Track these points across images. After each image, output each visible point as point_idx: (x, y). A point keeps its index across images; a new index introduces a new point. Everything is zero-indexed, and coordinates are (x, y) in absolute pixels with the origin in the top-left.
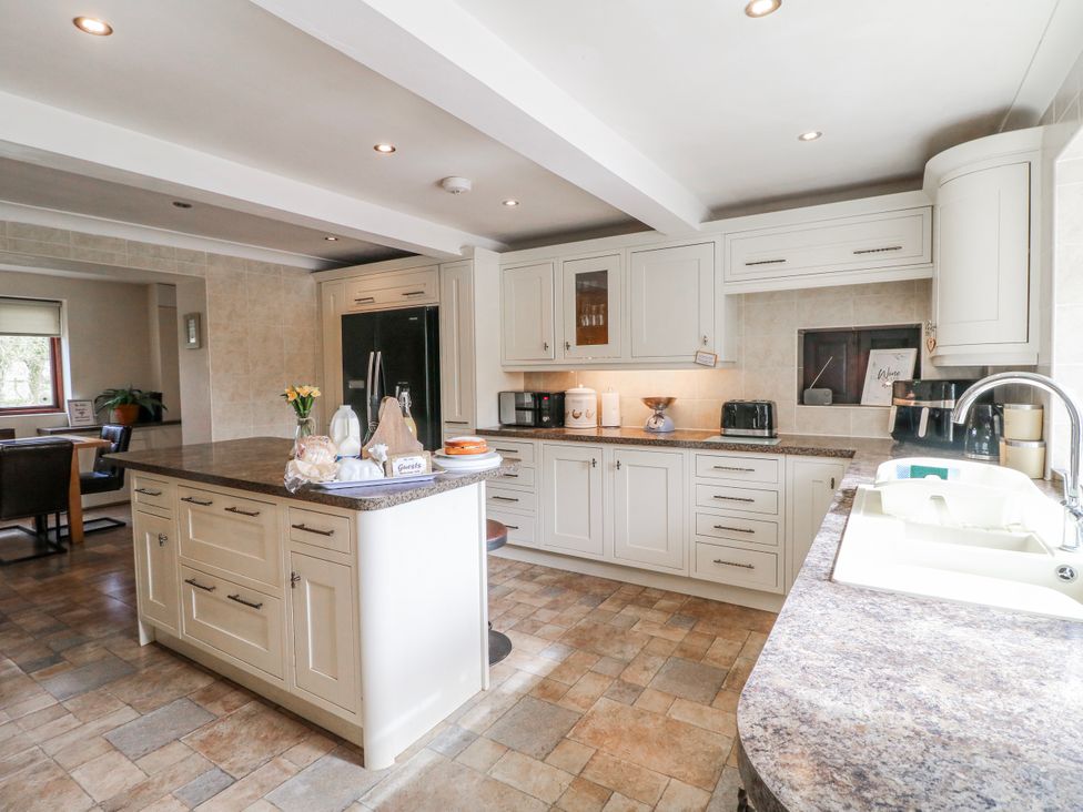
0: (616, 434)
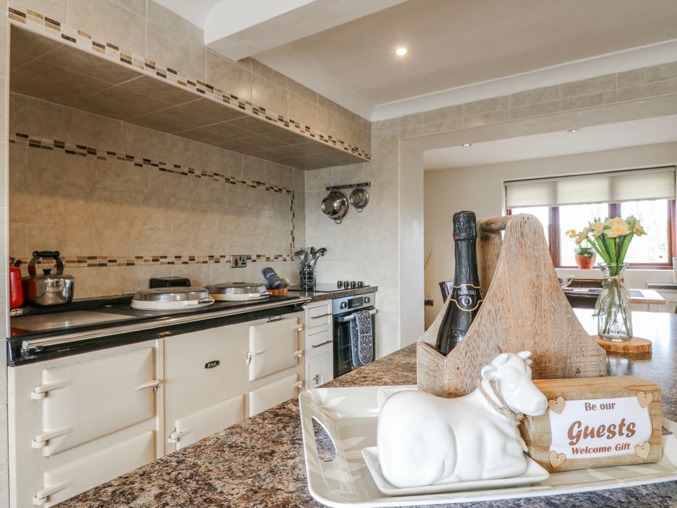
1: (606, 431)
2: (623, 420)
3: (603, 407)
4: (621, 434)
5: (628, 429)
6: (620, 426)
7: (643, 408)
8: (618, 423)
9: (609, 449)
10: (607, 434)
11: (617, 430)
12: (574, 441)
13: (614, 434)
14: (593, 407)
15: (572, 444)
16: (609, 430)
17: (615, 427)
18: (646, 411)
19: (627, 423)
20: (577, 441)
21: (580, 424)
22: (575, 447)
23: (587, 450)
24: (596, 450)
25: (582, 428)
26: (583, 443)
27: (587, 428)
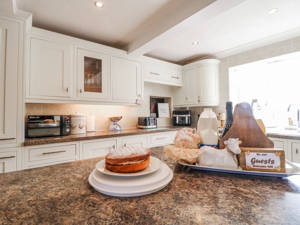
0: (93, 135)
1: (264, 161)
2: (270, 159)
3: (263, 155)
4: (269, 163)
5: (272, 162)
6: (269, 160)
7: (277, 156)
8: (268, 160)
9: (265, 167)
10: (264, 162)
11: (268, 162)
12: (253, 163)
13: (267, 163)
14: (260, 155)
15: (252, 164)
16: (265, 161)
17: (267, 161)
18: (279, 157)
19: (271, 160)
20: (254, 163)
21: (255, 159)
22: (254, 165)
23: (258, 166)
24: (261, 167)
25: (256, 160)
26: (256, 164)
27: (257, 160)
